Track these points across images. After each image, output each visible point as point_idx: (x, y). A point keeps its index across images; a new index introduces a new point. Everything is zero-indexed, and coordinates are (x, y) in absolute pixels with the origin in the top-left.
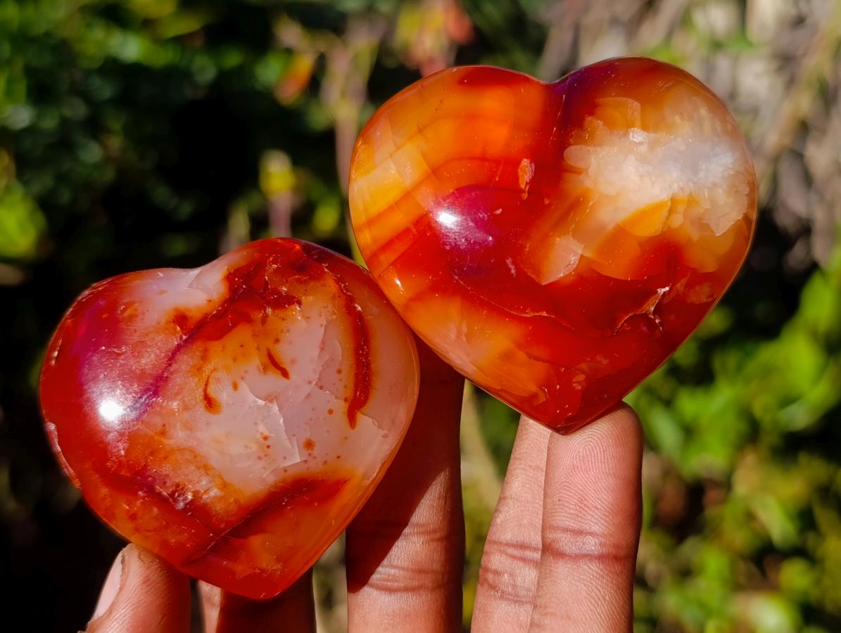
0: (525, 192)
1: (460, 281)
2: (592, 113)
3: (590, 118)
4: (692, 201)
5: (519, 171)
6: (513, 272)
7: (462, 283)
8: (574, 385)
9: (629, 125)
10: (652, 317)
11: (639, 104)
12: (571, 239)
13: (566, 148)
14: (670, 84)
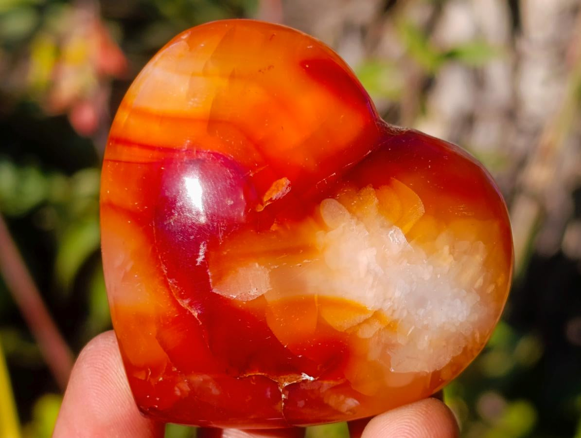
0: (262, 204)
1: (154, 229)
2: (376, 187)
3: (372, 189)
4: (392, 327)
5: (275, 184)
6: (200, 260)
7: (154, 232)
8: (176, 389)
9: (399, 223)
10: (281, 390)
11: (424, 212)
12: (267, 275)
13: (328, 198)
14: (470, 214)
